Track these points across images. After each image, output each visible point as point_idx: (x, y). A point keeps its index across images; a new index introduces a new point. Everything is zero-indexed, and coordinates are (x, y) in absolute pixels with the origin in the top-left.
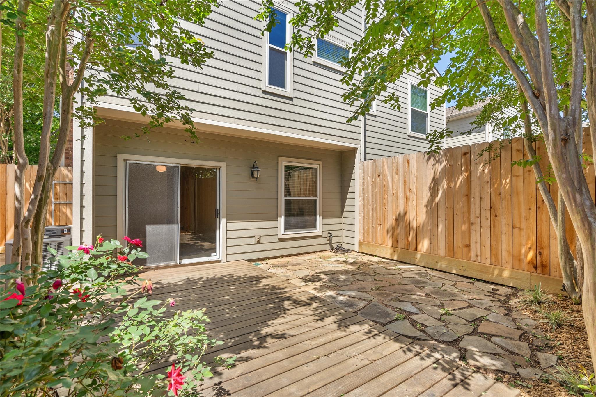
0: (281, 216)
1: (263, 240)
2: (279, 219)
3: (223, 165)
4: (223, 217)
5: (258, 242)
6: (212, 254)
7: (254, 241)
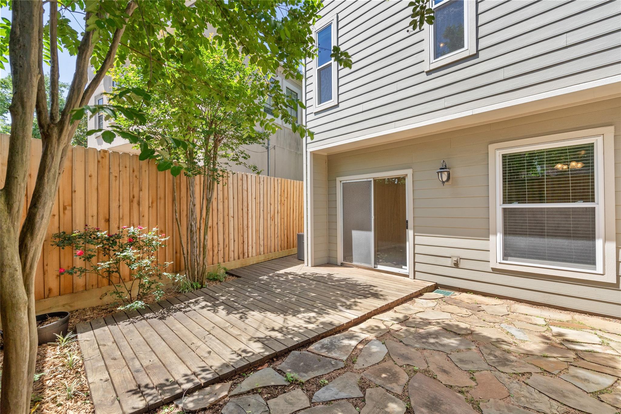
0: (496, 234)
1: (462, 264)
2: (492, 237)
3: (409, 172)
4: (411, 229)
5: (456, 265)
6: (403, 267)
7: (449, 262)
